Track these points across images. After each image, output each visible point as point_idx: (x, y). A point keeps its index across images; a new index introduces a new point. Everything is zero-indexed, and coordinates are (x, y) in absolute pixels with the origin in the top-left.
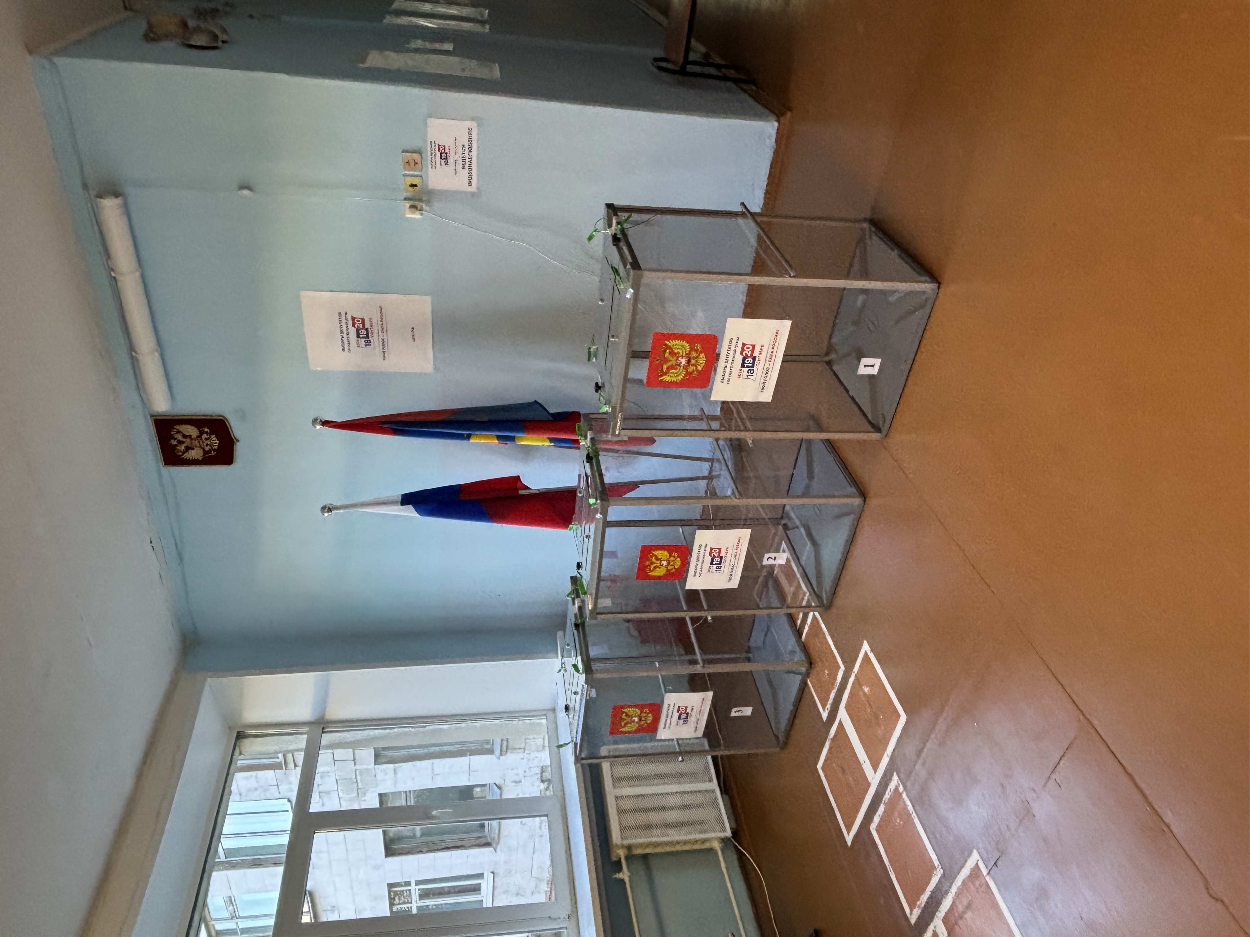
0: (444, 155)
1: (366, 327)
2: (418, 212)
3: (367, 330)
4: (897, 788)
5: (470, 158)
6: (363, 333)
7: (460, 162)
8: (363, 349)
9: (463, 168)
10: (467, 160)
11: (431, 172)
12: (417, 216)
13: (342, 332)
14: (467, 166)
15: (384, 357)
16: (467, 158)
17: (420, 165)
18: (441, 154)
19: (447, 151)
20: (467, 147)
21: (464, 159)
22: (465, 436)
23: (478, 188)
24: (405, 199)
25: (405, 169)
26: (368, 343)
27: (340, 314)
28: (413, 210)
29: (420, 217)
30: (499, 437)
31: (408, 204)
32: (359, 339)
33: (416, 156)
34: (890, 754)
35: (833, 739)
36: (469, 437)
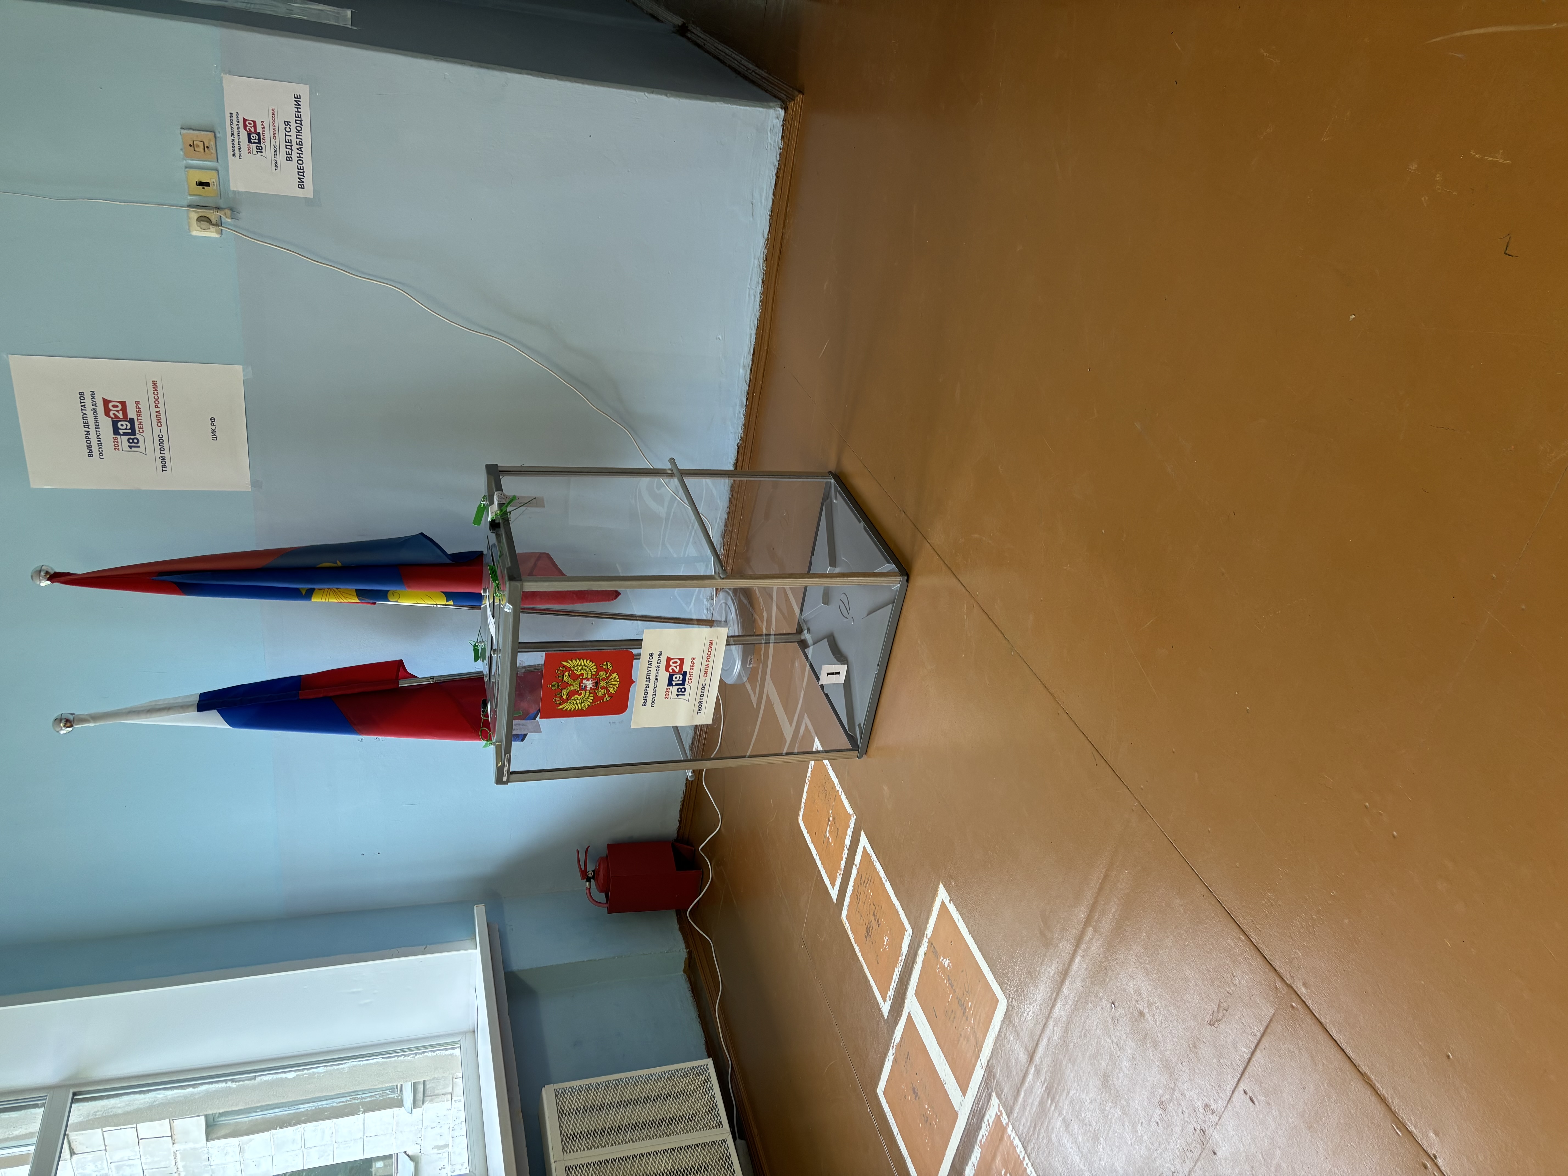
0: (254, 137)
1: (129, 416)
2: (213, 229)
3: (132, 421)
4: (998, 1117)
5: (300, 143)
6: (123, 426)
7: (283, 150)
8: (126, 454)
9: (289, 159)
10: (295, 147)
11: (234, 163)
12: (212, 234)
13: (86, 425)
14: (295, 156)
15: (164, 466)
16: (294, 143)
17: (213, 151)
18: (249, 135)
19: (259, 130)
20: (293, 125)
21: (289, 143)
22: (304, 593)
23: (315, 191)
24: (190, 206)
25: (187, 156)
26: (134, 443)
27: (81, 394)
28: (205, 224)
29: (217, 236)
30: (360, 594)
31: (194, 215)
32: (119, 437)
33: (207, 137)
34: (985, 1063)
35: (899, 1046)
36: (309, 594)
